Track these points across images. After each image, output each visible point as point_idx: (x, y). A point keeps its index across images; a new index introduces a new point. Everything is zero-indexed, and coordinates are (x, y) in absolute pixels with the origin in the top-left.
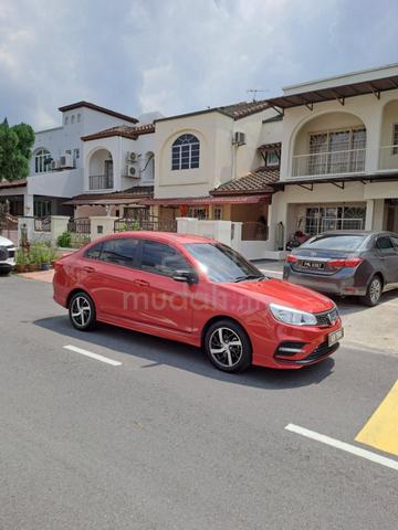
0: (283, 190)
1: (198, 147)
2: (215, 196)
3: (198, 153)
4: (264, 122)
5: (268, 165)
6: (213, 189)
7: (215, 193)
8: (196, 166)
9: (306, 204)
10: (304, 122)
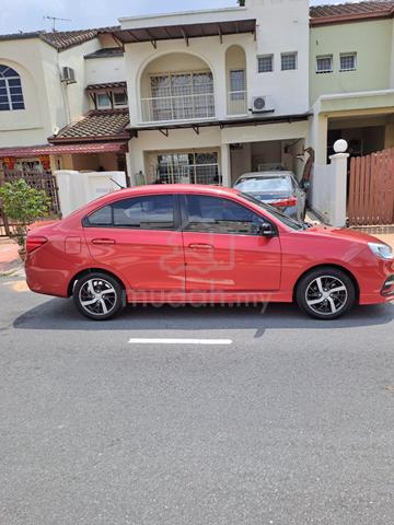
0: (136, 136)
1: (18, 82)
2: (56, 144)
3: (20, 90)
4: (85, 58)
5: (99, 108)
6: (51, 135)
7: (55, 141)
8: (21, 106)
9: (156, 151)
10: (149, 60)
